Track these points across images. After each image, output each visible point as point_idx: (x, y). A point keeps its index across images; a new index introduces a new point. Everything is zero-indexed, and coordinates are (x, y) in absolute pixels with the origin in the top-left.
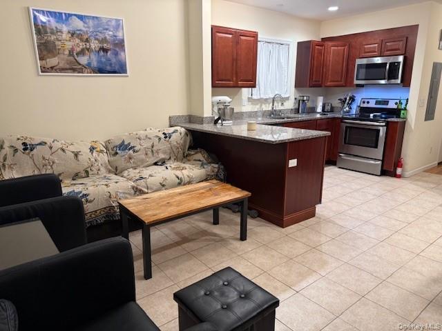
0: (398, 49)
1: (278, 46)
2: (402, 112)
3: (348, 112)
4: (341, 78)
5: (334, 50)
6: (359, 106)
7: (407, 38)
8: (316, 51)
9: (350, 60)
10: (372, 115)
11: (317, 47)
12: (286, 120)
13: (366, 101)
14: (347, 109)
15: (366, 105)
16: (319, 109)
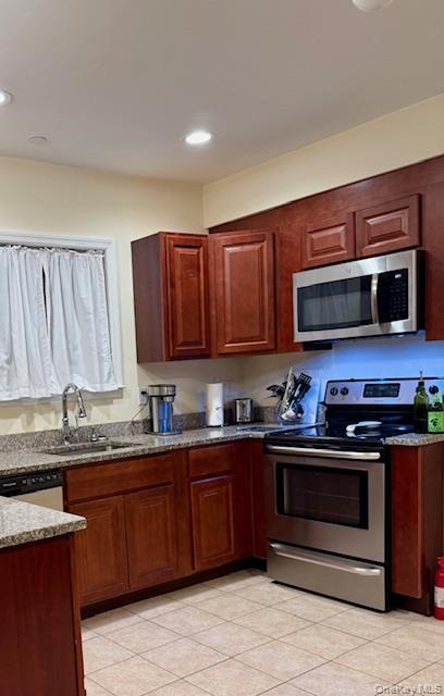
0: (400, 234)
1: (67, 255)
2: (431, 416)
3: (296, 420)
4: (262, 329)
5: (232, 255)
6: (323, 403)
7: (420, 197)
8: (178, 261)
9: (280, 278)
10: (350, 428)
11: (178, 249)
12: (110, 452)
13: (340, 387)
14: (291, 412)
15: (339, 400)
16: (216, 417)
